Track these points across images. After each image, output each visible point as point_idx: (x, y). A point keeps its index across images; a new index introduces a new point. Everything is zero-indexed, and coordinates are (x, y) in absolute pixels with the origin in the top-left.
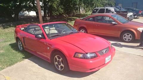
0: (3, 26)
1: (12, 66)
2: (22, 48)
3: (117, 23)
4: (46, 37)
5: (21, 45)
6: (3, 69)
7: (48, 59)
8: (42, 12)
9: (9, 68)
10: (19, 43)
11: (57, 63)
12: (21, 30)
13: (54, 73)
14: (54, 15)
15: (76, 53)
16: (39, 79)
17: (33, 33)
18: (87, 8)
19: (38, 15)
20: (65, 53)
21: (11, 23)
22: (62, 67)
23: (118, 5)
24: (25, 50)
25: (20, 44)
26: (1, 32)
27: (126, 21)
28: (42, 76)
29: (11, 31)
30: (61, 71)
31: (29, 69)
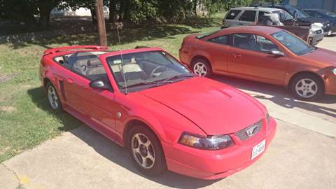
0: (13, 41)
1: (34, 149)
2: (57, 105)
3: (283, 54)
4: (114, 88)
5: (56, 98)
6: (13, 156)
7: (117, 138)
8: (105, 9)
9: (27, 153)
10: (49, 92)
11: (138, 150)
12: (56, 61)
13: (130, 172)
14: (135, 19)
15: (184, 133)
16: (96, 187)
17: (84, 73)
18: (212, 4)
19: (96, 16)
20: (159, 132)
21: (33, 33)
22: (149, 161)
23: (288, 4)
24: (65, 109)
25: (53, 95)
26: (9, 56)
27: (306, 47)
28: (104, 180)
29: (32, 55)
30: (147, 170)
31: (72, 160)
